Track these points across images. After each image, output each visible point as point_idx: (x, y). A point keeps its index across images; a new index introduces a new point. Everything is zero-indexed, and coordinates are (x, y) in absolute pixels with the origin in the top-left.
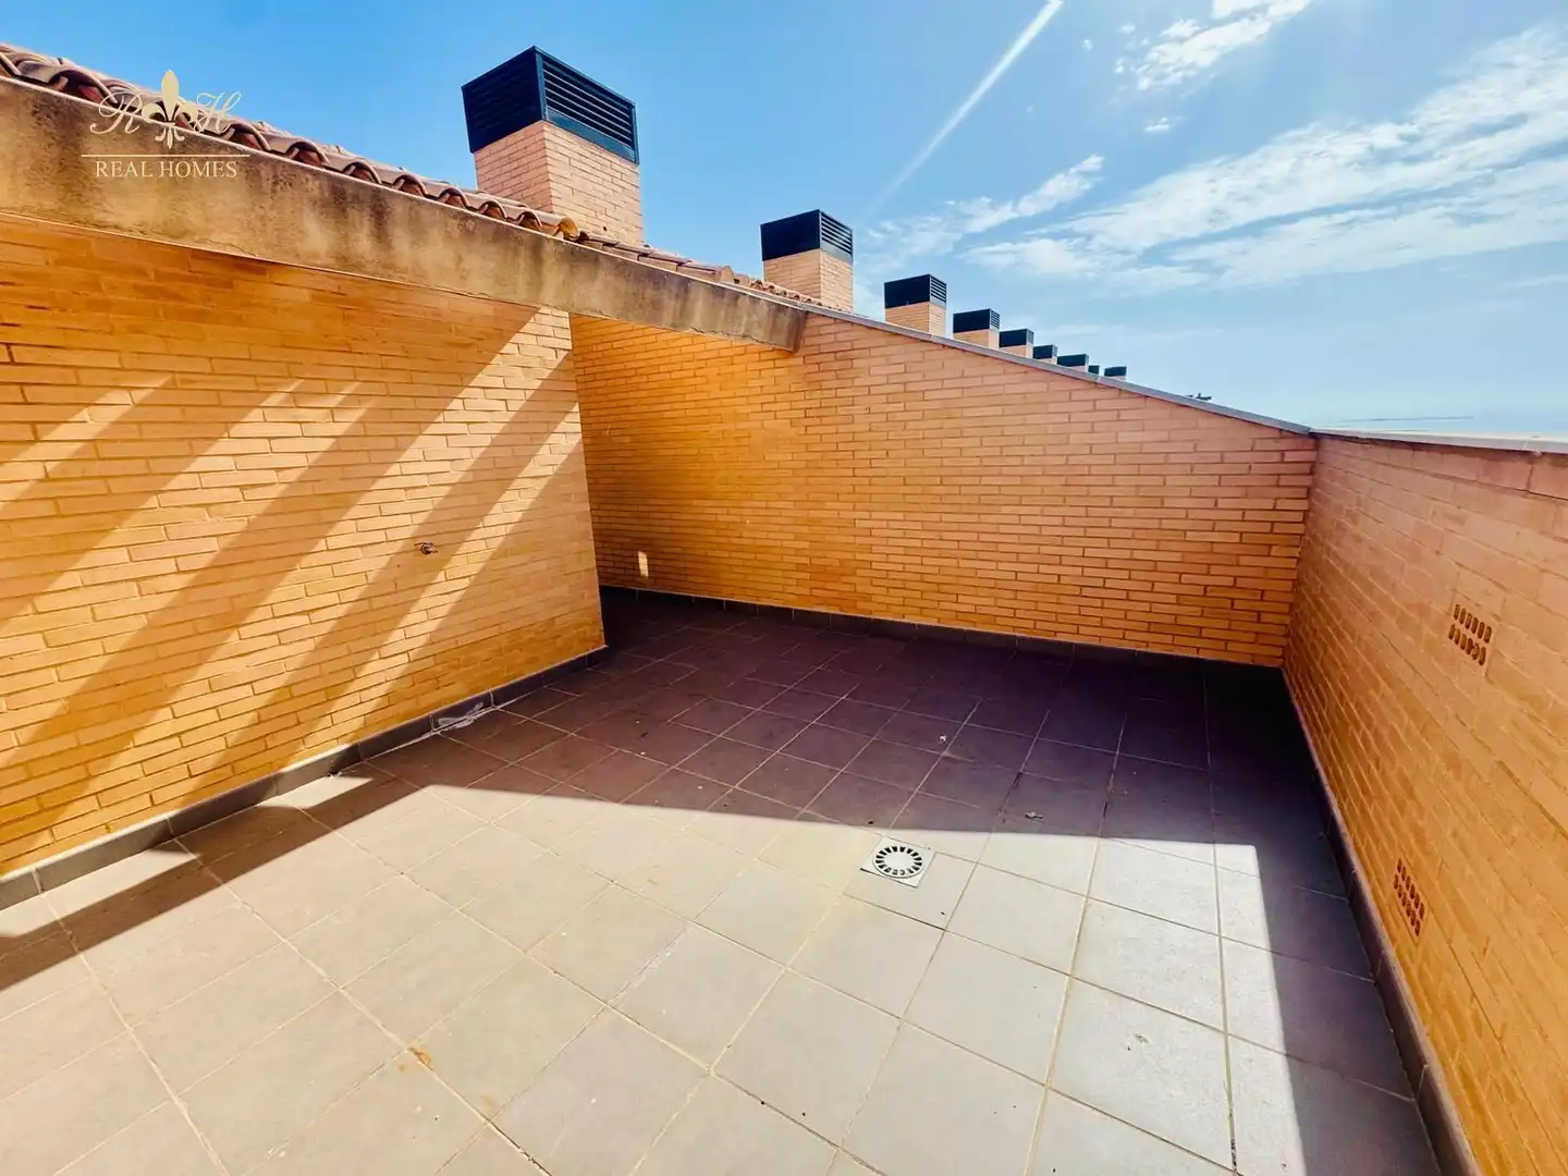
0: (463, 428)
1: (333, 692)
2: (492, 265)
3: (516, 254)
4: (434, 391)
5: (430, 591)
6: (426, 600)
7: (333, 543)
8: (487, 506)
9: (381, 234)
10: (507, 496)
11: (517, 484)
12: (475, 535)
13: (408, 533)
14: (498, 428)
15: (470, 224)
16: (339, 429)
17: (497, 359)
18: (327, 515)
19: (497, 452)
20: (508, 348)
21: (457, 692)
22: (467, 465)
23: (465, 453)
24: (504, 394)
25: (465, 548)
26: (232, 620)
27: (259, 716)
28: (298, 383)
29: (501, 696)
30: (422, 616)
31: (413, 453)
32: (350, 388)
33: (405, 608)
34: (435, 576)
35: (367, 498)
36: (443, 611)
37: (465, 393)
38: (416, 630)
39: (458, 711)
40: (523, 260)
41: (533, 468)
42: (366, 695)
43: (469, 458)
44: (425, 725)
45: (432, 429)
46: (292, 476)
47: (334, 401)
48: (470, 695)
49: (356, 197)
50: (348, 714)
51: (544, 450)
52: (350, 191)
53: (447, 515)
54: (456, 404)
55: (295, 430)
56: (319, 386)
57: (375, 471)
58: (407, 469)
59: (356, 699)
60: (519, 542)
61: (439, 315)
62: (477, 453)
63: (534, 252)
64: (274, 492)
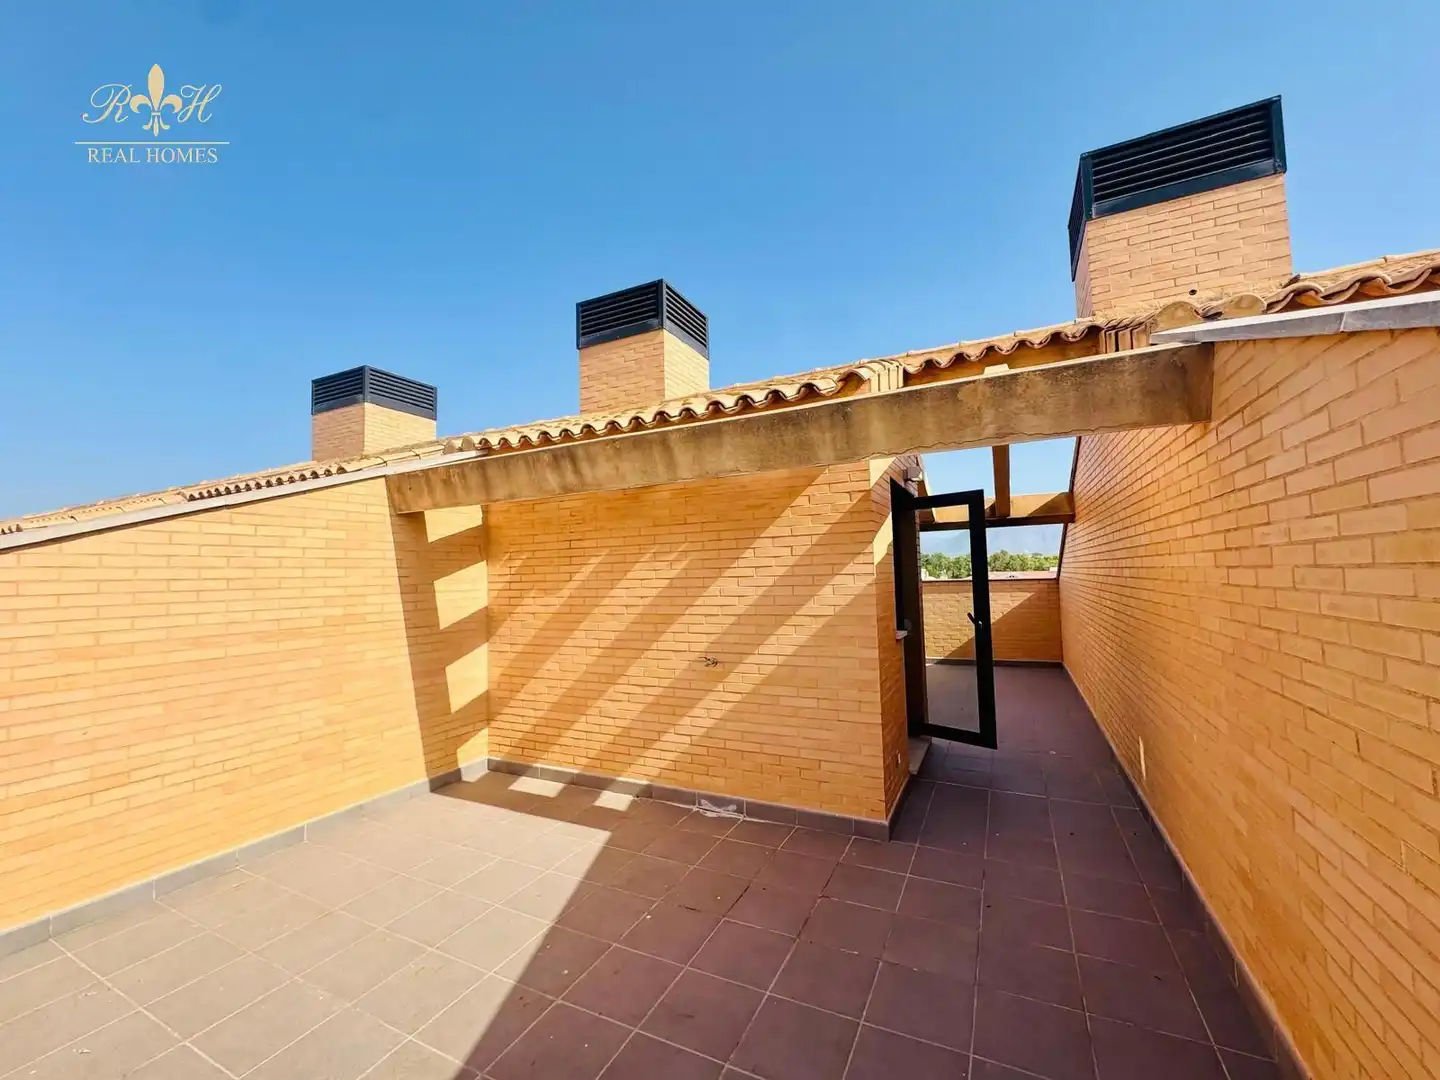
0: (750, 572)
1: (647, 744)
2: (637, 465)
3: (651, 448)
4: (733, 544)
5: (712, 696)
6: (709, 701)
7: (661, 646)
8: (762, 636)
9: (577, 471)
10: (782, 630)
11: (794, 620)
12: (751, 659)
13: (702, 647)
14: (781, 571)
15: (618, 446)
16: (673, 574)
17: (788, 512)
18: (660, 628)
19: (778, 591)
20: (801, 500)
21: (718, 786)
22: (750, 601)
23: (751, 591)
24: (790, 541)
25: (741, 668)
26: (611, 679)
27: (614, 740)
28: (657, 547)
29: (753, 810)
30: (703, 713)
31: (713, 589)
32: (683, 547)
33: (692, 703)
34: (716, 686)
35: (683, 619)
36: (718, 715)
37: (757, 543)
38: (699, 722)
39: (719, 802)
40: (657, 453)
41: (811, 607)
42: (664, 755)
43: (753, 595)
44: (692, 799)
45: (728, 573)
46: (647, 601)
47: (672, 557)
48: (729, 793)
49: (562, 455)
50: (650, 762)
51: (827, 590)
52: (559, 453)
53: (731, 639)
54: (749, 553)
55: (653, 574)
56: (667, 548)
57: (688, 601)
58: (708, 601)
59: (657, 754)
60: (787, 673)
61: (744, 486)
62: (761, 591)
63: (663, 444)
64: (639, 610)
